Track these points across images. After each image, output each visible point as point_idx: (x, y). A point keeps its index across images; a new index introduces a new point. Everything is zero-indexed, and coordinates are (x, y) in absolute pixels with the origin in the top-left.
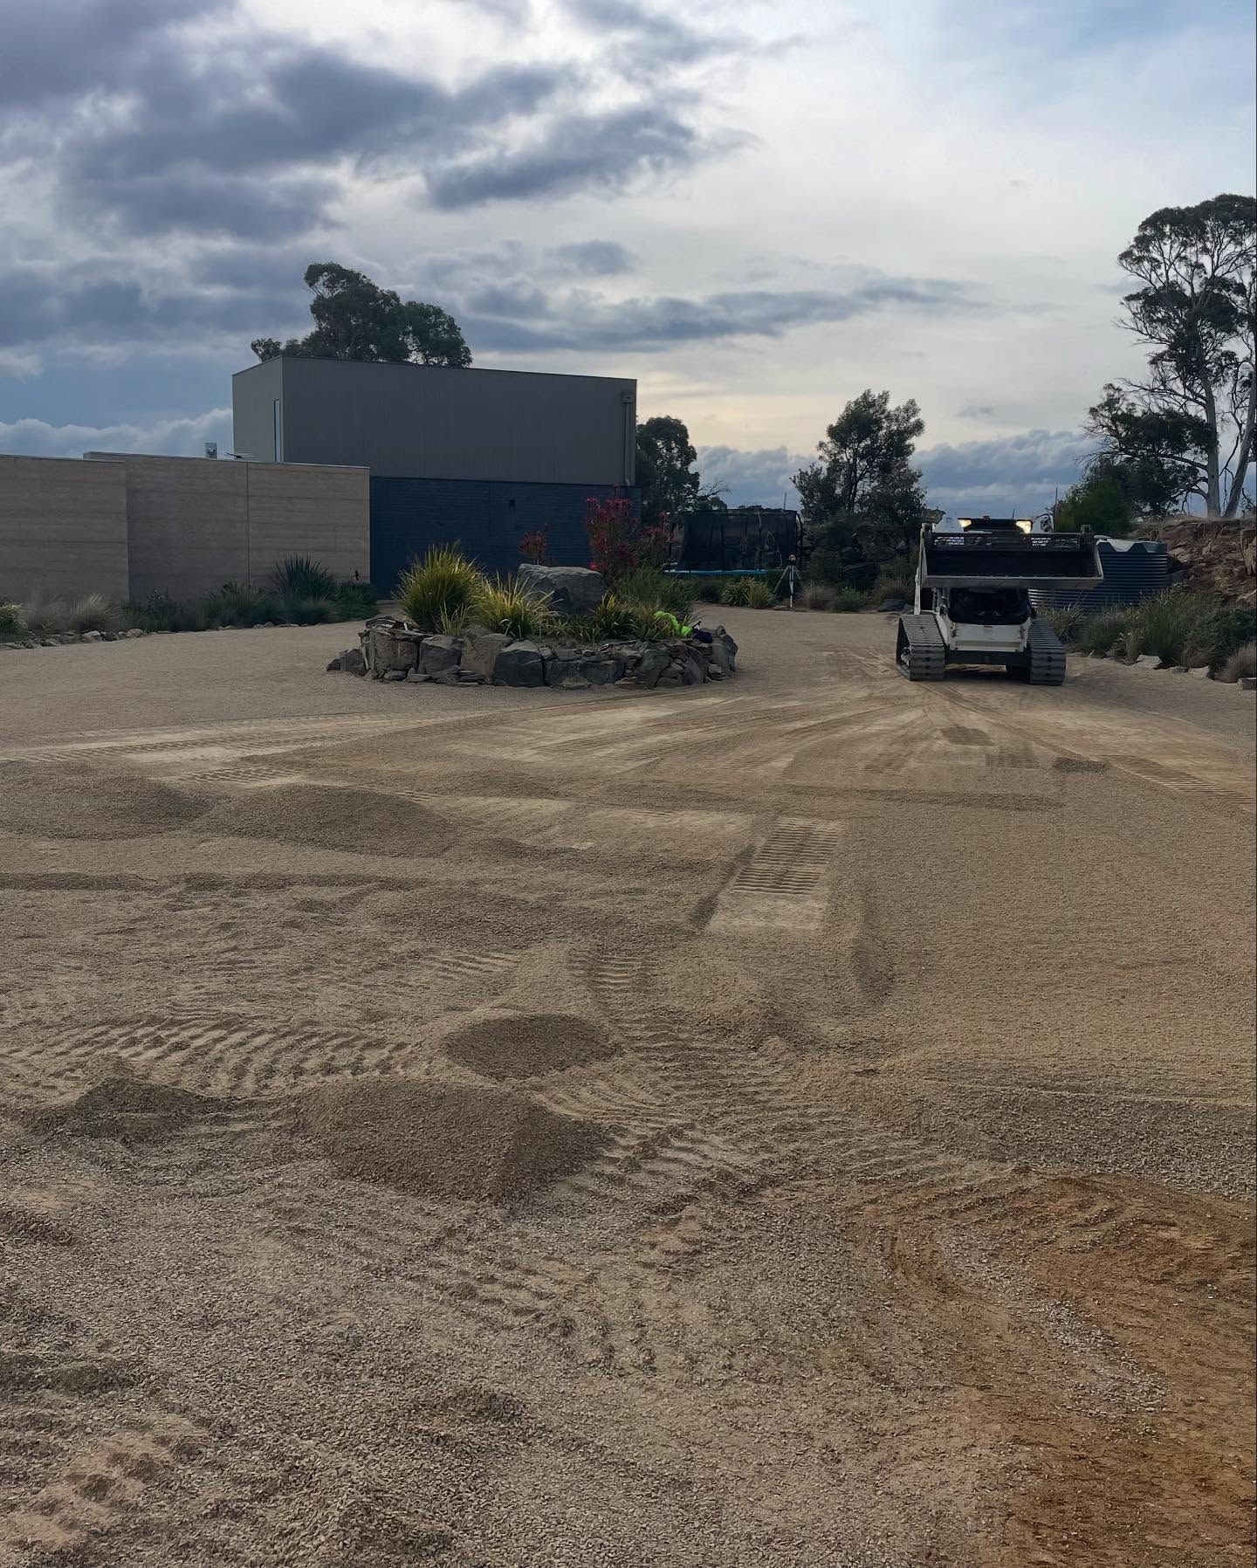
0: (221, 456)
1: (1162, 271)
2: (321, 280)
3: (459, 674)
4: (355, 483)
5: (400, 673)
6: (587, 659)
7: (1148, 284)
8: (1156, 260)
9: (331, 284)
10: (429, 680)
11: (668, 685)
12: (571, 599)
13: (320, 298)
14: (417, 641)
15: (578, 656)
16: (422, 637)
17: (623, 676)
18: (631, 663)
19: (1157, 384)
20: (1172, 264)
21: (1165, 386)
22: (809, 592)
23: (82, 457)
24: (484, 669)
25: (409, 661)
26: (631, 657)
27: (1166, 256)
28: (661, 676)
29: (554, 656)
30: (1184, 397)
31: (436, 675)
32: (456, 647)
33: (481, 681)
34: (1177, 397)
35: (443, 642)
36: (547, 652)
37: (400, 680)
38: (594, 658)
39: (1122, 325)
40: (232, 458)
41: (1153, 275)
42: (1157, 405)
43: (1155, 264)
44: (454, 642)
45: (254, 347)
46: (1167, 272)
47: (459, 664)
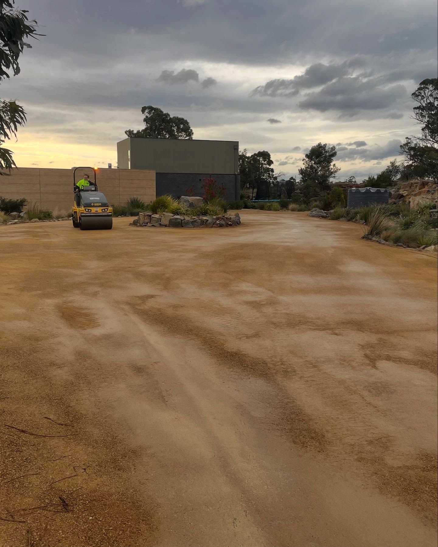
0: (113, 167)
1: (425, 99)
2: (146, 111)
3: (160, 224)
4: (152, 175)
5: (146, 224)
6: (193, 220)
7: (421, 105)
8: (423, 96)
9: (149, 113)
10: (153, 226)
11: (215, 227)
12: (194, 205)
13: (147, 117)
14: (150, 216)
15: (191, 219)
16: (151, 215)
17: (203, 224)
18: (205, 221)
19: (424, 138)
20: (428, 98)
21: (426, 138)
22: (291, 206)
23: (71, 169)
24: (167, 223)
25: (148, 221)
26: (205, 220)
27: (427, 95)
28: (213, 225)
29: (184, 219)
30: (433, 141)
31: (154, 224)
32: (160, 217)
33: (166, 226)
34: (430, 142)
35: (157, 216)
36: (182, 218)
37: (146, 226)
38: (195, 220)
39: (412, 117)
40: (117, 168)
41: (422, 101)
42: (422, 144)
43: (423, 97)
44: (160, 216)
45: (126, 132)
46: (427, 100)
47: (161, 222)
